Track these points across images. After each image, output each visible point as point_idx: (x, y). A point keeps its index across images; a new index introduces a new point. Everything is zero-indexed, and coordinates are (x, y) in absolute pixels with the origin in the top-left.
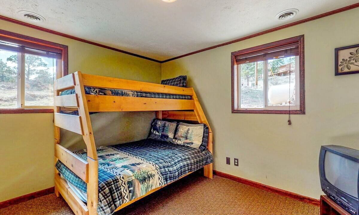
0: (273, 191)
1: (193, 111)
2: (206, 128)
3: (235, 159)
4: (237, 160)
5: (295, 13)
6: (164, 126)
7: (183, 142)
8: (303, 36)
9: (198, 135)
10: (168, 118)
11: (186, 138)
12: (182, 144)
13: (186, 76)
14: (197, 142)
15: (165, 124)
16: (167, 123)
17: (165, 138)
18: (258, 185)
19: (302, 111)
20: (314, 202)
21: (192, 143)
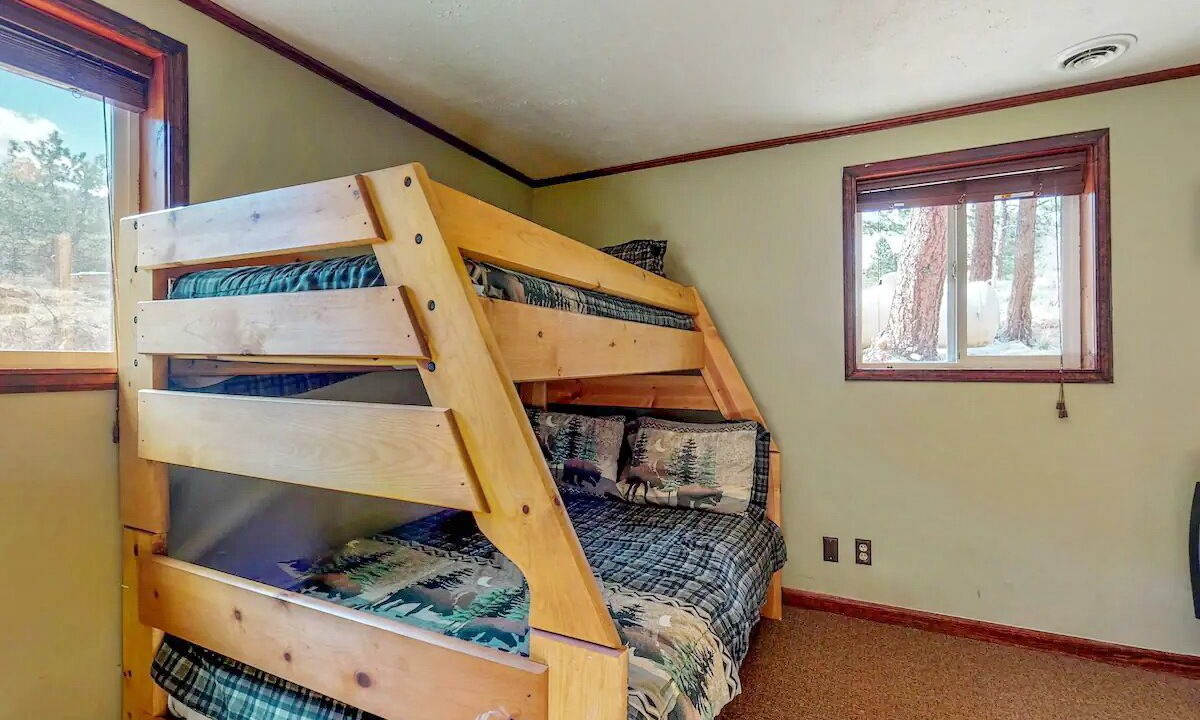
0: (1005, 640)
1: (697, 373)
2: (764, 437)
3: (858, 543)
4: (868, 543)
5: (1121, 48)
6: (574, 434)
7: (674, 494)
8: (1105, 133)
9: (736, 464)
10: (578, 401)
11: (687, 477)
12: (674, 502)
13: (665, 242)
14: (736, 491)
15: (574, 426)
16: (585, 424)
17: (584, 482)
18: (950, 622)
19: (1102, 372)
20: (1143, 661)
21: (718, 497)
